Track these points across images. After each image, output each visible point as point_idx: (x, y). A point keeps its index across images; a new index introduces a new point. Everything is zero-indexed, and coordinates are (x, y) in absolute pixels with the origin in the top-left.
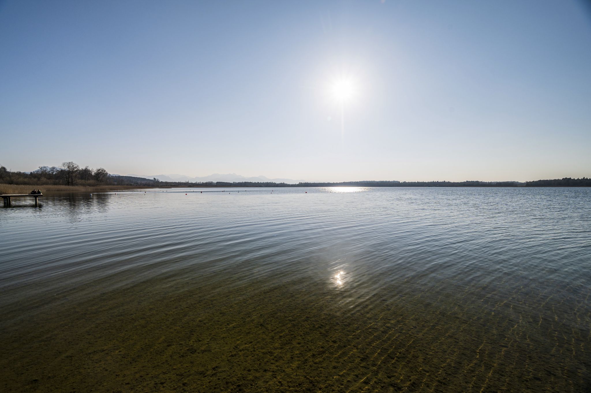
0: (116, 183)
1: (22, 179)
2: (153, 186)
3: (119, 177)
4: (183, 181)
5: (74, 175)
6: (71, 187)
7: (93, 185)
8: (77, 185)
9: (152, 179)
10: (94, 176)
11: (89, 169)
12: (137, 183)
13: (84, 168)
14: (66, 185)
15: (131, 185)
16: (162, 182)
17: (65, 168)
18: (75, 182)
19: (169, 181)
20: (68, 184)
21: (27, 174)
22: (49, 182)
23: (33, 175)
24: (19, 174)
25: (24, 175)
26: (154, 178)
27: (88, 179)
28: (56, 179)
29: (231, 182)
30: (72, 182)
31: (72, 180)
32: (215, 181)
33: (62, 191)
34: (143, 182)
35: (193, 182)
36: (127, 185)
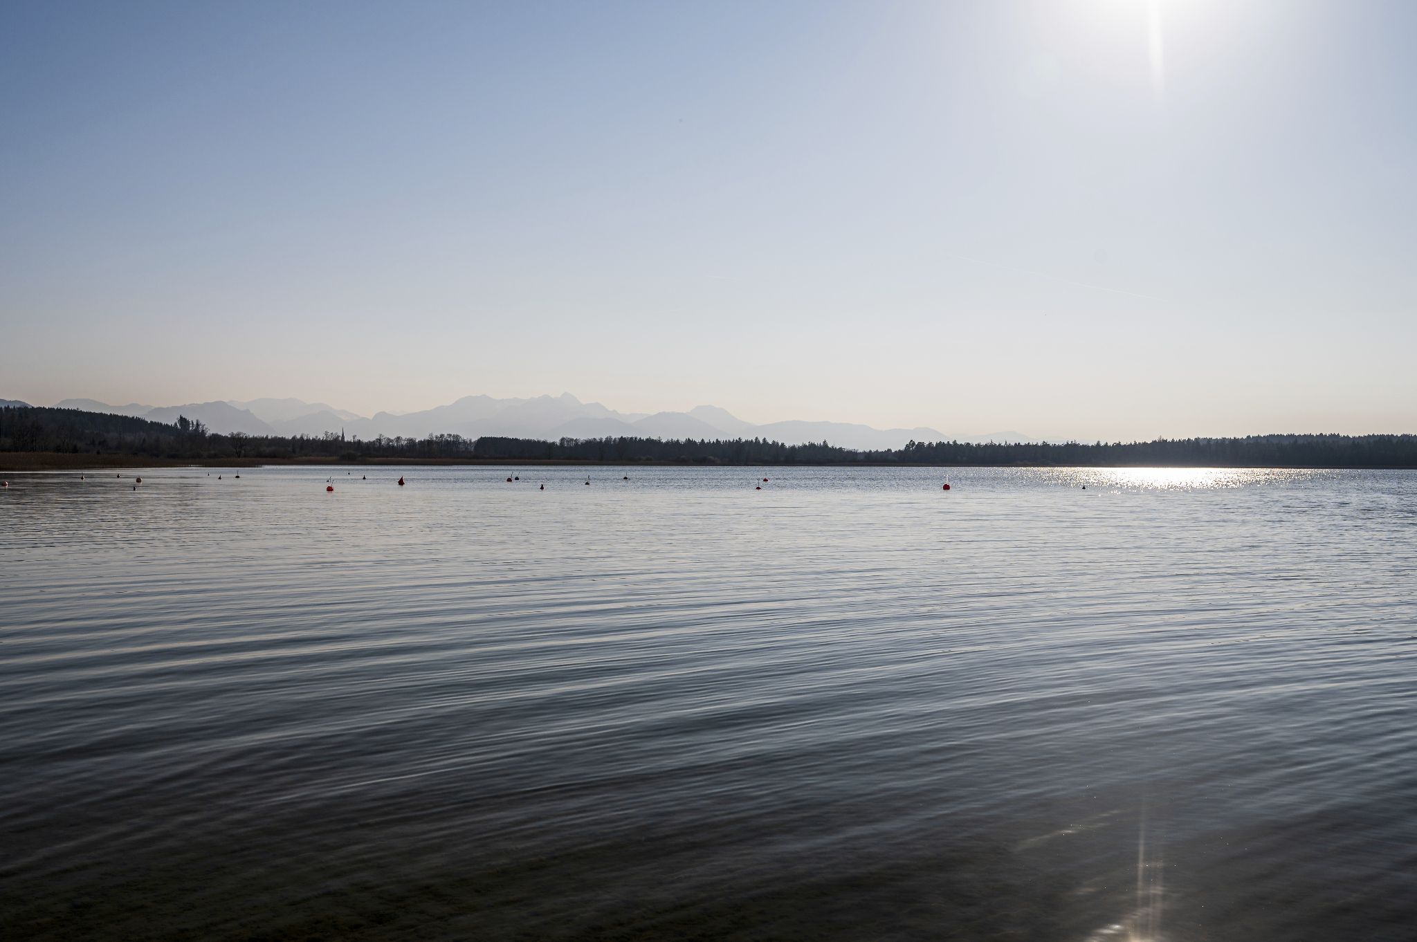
2: (171, 456)
4: (316, 432)
9: (172, 421)
12: (103, 443)
15: (75, 450)
16: (216, 438)
19: (251, 433)
26: (183, 421)
29: (550, 440)
32: (471, 435)
34: (129, 438)
35: (365, 439)
36: (58, 450)
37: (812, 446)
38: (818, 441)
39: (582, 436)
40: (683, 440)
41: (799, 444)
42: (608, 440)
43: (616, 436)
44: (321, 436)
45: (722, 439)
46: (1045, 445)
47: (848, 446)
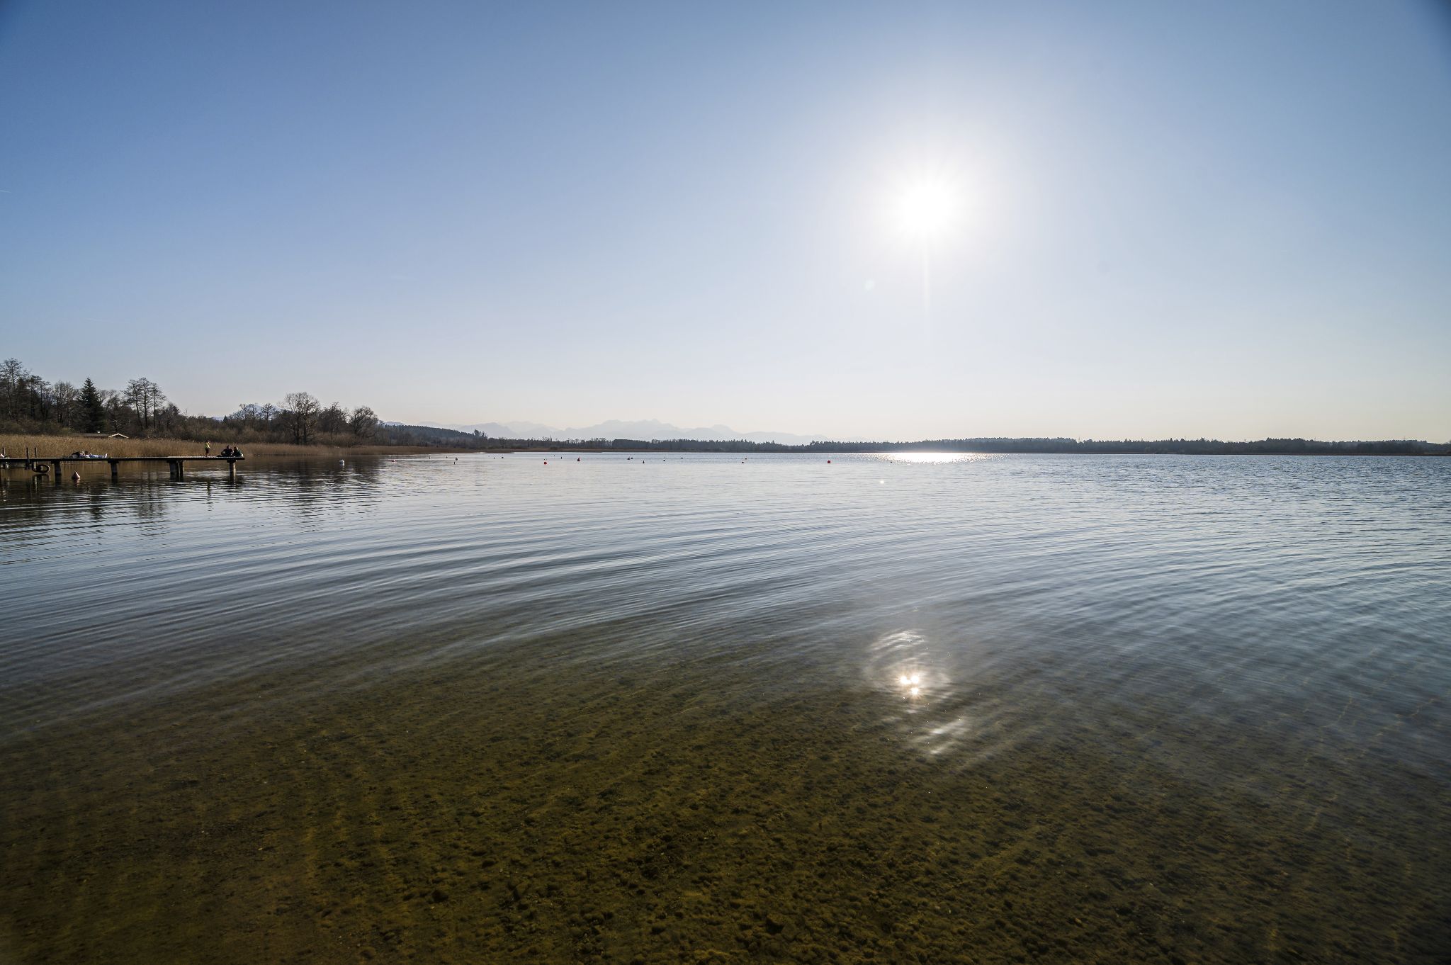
0: (394, 441)
1: (207, 430)
2: (470, 448)
3: (402, 428)
4: (539, 437)
5: (309, 421)
6: (302, 448)
7: (348, 445)
8: (315, 444)
9: (471, 432)
10: (350, 425)
11: (338, 409)
12: (440, 442)
13: (329, 408)
14: (292, 443)
15: (426, 445)
16: (492, 440)
17: (291, 407)
18: (312, 437)
19: (508, 437)
20: (297, 441)
21: (217, 421)
22: (260, 437)
23: (228, 423)
24: (203, 421)
25: (212, 423)
26: (476, 431)
27: (338, 431)
28: (274, 431)
30: (305, 436)
31: (305, 433)
32: (610, 438)
33: (284, 455)
34: (452, 440)
35: (561, 440)
37: (768, 443)
38: (771, 442)
39: (662, 439)
40: (708, 441)
41: (761, 442)
42: (674, 441)
43: (677, 438)
44: (542, 439)
45: (726, 440)
46: (874, 443)
47: (784, 443)
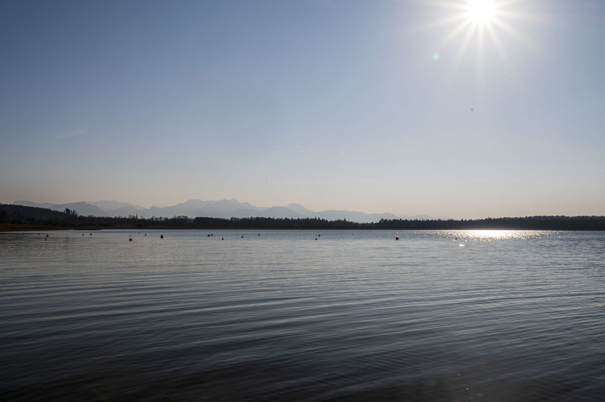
2: (62, 225)
4: (125, 215)
9: (63, 210)
12: (32, 220)
15: (20, 223)
16: (82, 218)
19: (97, 215)
26: (67, 210)
29: (226, 218)
32: (192, 216)
34: (44, 217)
35: (146, 218)
36: (13, 222)
37: (339, 221)
38: (342, 219)
39: (240, 217)
40: (284, 218)
42: (252, 218)
43: (255, 216)
44: (127, 217)
45: (300, 218)
46: (439, 221)
47: (355, 221)
